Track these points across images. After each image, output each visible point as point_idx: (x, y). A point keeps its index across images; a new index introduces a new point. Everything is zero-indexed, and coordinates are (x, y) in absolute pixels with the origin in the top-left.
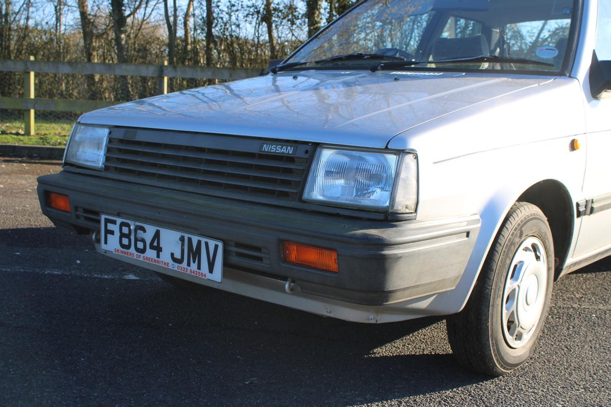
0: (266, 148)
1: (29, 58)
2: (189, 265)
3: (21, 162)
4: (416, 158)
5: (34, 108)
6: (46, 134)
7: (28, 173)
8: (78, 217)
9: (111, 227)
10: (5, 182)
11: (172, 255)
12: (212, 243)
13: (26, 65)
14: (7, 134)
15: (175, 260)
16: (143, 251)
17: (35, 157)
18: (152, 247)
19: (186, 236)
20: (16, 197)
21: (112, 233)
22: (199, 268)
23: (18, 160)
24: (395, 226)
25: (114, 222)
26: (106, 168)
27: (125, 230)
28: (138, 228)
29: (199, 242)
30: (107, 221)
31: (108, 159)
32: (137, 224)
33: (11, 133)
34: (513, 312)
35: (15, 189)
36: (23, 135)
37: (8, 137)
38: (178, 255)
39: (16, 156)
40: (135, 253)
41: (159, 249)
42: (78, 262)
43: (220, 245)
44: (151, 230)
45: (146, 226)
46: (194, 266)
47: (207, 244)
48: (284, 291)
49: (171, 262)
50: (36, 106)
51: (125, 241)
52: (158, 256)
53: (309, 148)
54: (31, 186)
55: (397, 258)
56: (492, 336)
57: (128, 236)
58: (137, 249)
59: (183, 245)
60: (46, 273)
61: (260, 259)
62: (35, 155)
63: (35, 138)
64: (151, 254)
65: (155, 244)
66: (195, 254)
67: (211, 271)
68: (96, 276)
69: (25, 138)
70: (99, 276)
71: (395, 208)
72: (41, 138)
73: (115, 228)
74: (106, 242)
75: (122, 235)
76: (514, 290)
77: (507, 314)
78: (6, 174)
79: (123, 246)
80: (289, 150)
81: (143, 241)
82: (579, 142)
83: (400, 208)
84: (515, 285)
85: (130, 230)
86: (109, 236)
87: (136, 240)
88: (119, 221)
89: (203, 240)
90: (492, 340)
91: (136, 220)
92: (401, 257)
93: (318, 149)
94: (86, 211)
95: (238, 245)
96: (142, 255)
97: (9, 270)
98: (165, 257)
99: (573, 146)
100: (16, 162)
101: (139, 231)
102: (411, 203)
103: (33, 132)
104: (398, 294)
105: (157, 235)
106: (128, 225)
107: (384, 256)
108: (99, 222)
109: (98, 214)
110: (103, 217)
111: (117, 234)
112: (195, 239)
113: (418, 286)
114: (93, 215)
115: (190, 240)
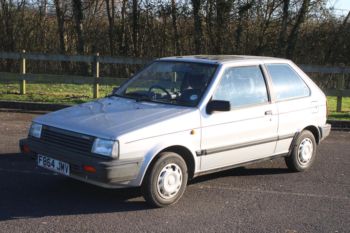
0: (83, 137)
1: (23, 51)
2: (61, 171)
3: (18, 112)
4: (119, 143)
5: (25, 79)
6: (32, 94)
7: (20, 119)
8: (32, 154)
9: (41, 158)
10: (9, 126)
11: (57, 167)
12: (67, 164)
13: (21, 55)
14: (10, 94)
15: (58, 169)
16: (49, 166)
17: (25, 109)
18: (52, 165)
19: (61, 162)
20: (14, 136)
21: (41, 160)
22: (64, 172)
23: (16, 111)
24: (111, 161)
25: (42, 157)
26: (41, 138)
27: (45, 159)
28: (48, 159)
29: (64, 164)
30: (40, 156)
31: (41, 135)
32: (48, 158)
33: (13, 93)
34: (162, 187)
35: (14, 131)
36: (19, 94)
37: (11, 95)
38: (59, 168)
39: (15, 108)
40: (48, 167)
41: (54, 166)
42: (37, 168)
43: (69, 165)
44: (52, 160)
45: (51, 159)
46: (63, 171)
47: (65, 164)
48: (86, 178)
49: (57, 169)
50: (26, 78)
51: (45, 163)
52: (54, 168)
53: (93, 138)
54: (21, 128)
55: (110, 170)
56: (153, 194)
57: (45, 161)
58: (48, 165)
59: (60, 165)
60: (24, 172)
61: (78, 169)
62: (25, 107)
63: (26, 96)
64: (52, 167)
65: (53, 164)
66: (63, 167)
67: (67, 172)
68: (42, 173)
69: (20, 97)
70: (44, 173)
71: (112, 156)
72: (29, 96)
73: (42, 159)
74: (39, 163)
75: (44, 161)
76: (162, 180)
77: (159, 187)
78: (10, 120)
79: (44, 164)
80: (88, 138)
81: (50, 163)
82: (194, 131)
83: (113, 156)
84: (162, 178)
85: (46, 160)
86: (40, 161)
87: (48, 163)
88: (43, 156)
89: (65, 163)
90: (153, 195)
91: (48, 157)
92: (111, 170)
93: (96, 138)
94: (34, 153)
95: (73, 165)
96: (49, 167)
97: (10, 171)
98: (55, 168)
99: (192, 133)
100: (15, 112)
101: (48, 160)
102: (117, 155)
103: (24, 93)
104: (113, 180)
105: (53, 162)
106: (45, 158)
107: (106, 169)
108: (37, 156)
109: (37, 154)
110: (39, 155)
111: (43, 160)
112: (63, 163)
113: (119, 178)
114: (36, 154)
115: (61, 163)
